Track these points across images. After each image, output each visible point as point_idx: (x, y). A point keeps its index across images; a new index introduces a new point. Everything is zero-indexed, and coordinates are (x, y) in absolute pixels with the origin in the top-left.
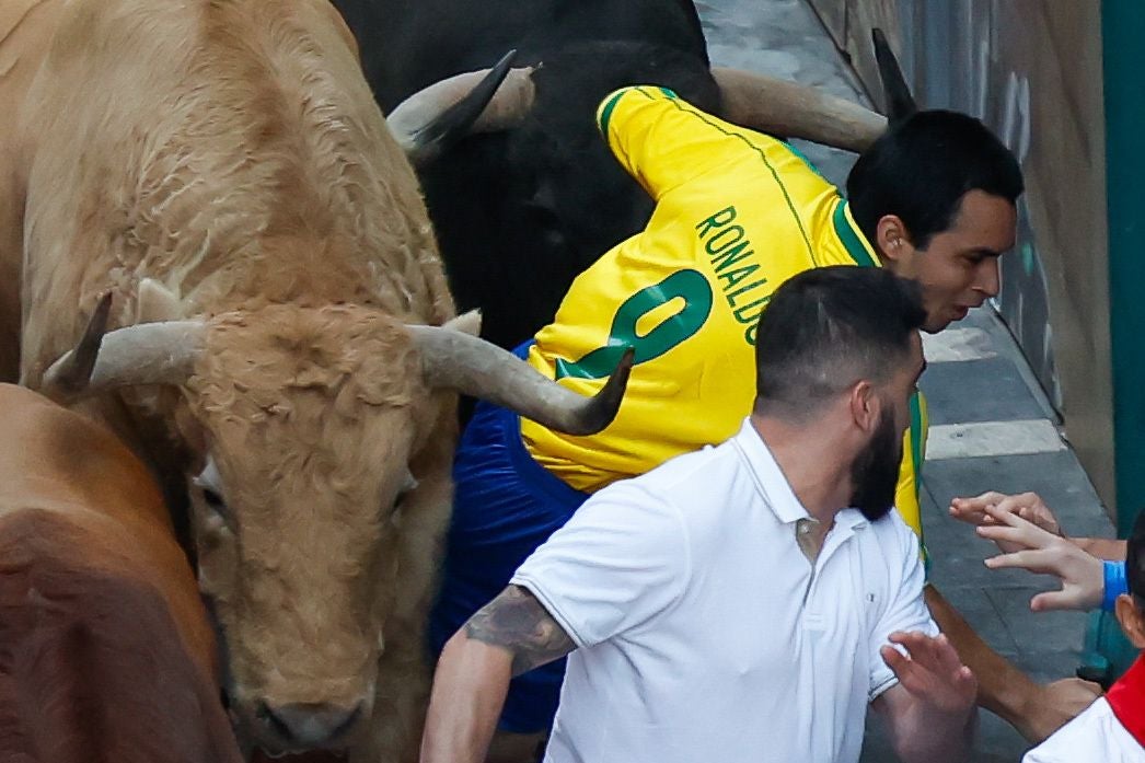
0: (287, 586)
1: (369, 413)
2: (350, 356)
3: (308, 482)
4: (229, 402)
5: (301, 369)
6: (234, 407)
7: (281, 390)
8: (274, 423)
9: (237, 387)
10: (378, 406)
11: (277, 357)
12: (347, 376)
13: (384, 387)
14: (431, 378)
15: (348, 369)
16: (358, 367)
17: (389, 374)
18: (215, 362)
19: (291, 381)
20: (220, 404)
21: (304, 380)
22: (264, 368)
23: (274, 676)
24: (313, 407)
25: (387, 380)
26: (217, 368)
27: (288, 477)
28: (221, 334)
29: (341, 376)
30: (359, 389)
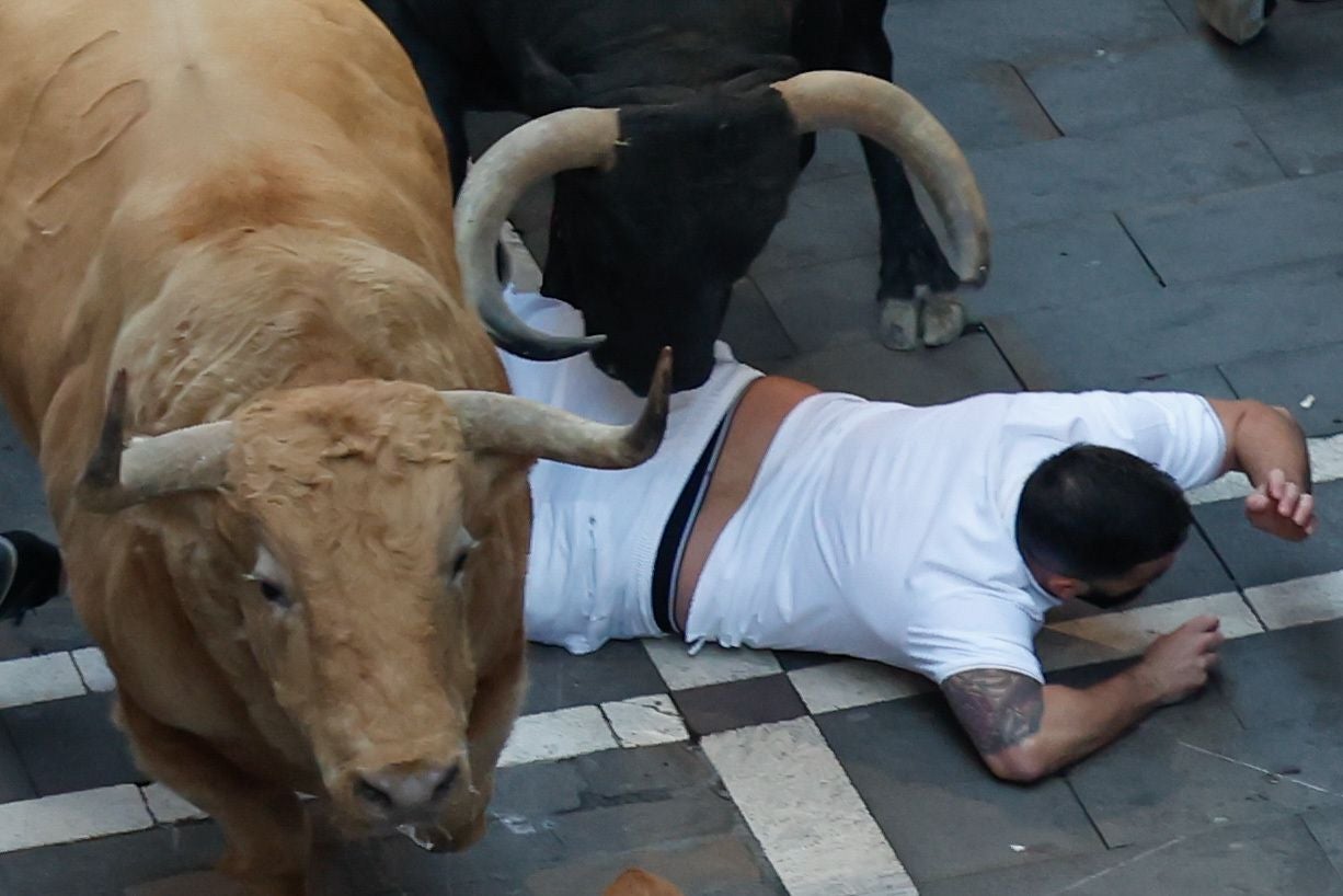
0: (360, 654)
1: (416, 472)
2: (385, 419)
3: (364, 546)
4: (267, 486)
5: (336, 440)
6: (273, 488)
7: (319, 462)
8: (319, 493)
9: (273, 468)
10: (424, 463)
11: (308, 431)
12: (384, 440)
13: (425, 444)
14: (472, 437)
15: (385, 433)
16: (394, 429)
17: (428, 431)
18: (248, 449)
19: (325, 452)
20: (258, 488)
21: (341, 449)
22: (300, 444)
23: (363, 744)
24: (354, 473)
25: (427, 436)
26: (251, 456)
27: (344, 543)
28: (249, 423)
29: (376, 442)
30: (400, 449)
